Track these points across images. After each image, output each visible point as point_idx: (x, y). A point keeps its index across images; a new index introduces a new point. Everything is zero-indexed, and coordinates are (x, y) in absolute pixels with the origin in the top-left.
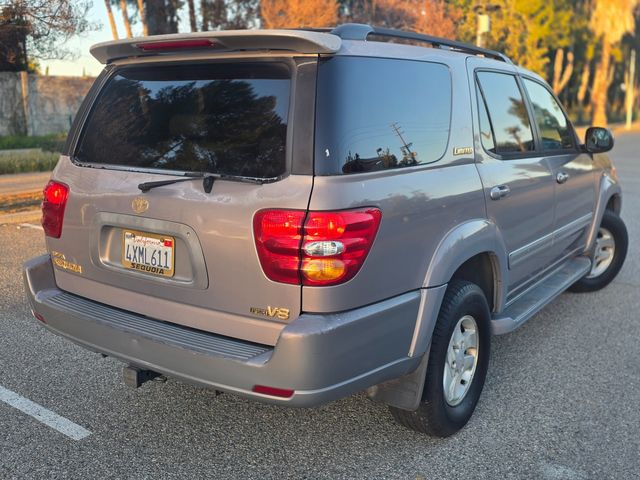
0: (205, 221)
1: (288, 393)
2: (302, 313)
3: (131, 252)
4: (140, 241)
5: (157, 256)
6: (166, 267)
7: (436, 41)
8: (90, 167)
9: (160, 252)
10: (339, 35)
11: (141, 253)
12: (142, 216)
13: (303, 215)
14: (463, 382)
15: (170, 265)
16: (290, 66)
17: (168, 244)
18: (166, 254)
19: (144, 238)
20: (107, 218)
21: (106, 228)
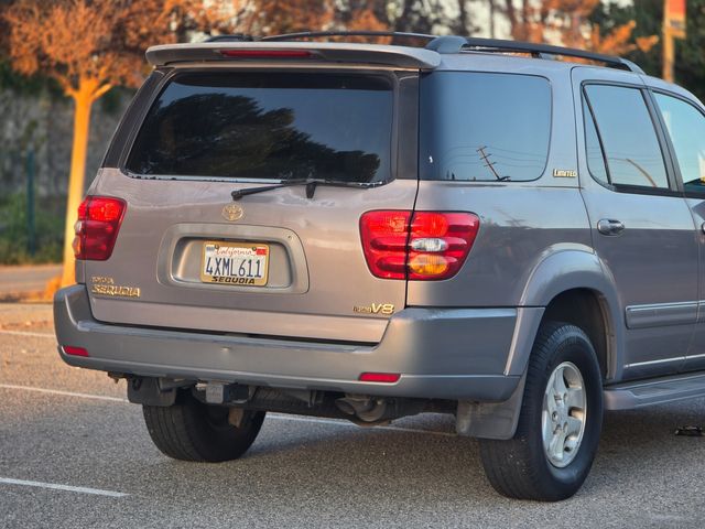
0: (308, 224)
1: (394, 378)
2: (406, 307)
3: (213, 265)
4: (226, 251)
5: (246, 265)
6: (258, 276)
7: (535, 49)
8: (154, 178)
9: (250, 262)
10: (436, 50)
11: (226, 264)
12: (234, 223)
13: (409, 214)
14: (567, 449)
15: (263, 272)
16: (392, 80)
17: (260, 252)
18: (258, 262)
19: (231, 249)
20: (186, 229)
21: (185, 240)
